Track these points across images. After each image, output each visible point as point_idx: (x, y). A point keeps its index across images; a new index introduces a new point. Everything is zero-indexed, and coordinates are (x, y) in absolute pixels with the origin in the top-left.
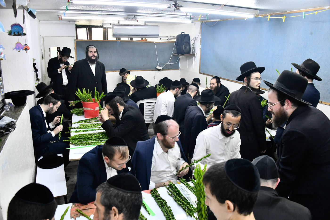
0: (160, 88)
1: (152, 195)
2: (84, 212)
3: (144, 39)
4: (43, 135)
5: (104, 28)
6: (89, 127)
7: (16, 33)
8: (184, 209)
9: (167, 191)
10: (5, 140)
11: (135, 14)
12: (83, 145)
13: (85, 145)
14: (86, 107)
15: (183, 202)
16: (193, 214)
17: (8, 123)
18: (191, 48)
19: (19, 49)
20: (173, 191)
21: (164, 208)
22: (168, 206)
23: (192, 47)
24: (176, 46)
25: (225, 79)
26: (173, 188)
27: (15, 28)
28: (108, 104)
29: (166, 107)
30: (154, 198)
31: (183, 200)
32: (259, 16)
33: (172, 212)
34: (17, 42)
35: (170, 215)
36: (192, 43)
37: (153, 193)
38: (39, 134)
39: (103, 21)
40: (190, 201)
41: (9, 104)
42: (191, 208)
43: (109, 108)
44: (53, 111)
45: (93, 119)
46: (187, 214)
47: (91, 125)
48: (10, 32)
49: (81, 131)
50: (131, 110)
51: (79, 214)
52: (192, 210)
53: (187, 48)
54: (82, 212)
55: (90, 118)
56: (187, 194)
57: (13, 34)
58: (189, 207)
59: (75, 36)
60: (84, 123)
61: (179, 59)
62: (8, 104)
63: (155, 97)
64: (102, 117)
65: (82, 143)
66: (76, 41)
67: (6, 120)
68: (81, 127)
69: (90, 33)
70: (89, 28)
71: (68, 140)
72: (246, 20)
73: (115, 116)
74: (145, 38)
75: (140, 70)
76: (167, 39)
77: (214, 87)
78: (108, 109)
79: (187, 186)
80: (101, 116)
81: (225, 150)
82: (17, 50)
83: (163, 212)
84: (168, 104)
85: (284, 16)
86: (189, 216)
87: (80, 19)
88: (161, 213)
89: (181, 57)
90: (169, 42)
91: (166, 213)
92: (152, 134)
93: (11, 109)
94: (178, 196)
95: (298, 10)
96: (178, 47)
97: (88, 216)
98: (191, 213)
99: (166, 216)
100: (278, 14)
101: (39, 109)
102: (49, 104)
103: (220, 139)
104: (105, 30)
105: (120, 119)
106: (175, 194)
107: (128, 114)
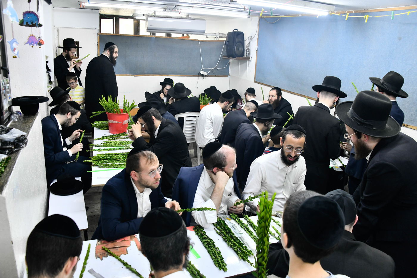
0: (203, 99)
1: (196, 233)
2: (112, 251)
3: (185, 35)
4: (58, 153)
5: (135, 19)
6: (115, 145)
7: (30, 24)
8: (236, 252)
9: (214, 229)
10: (15, 158)
11: (176, 4)
12: (108, 167)
13: (112, 167)
14: (111, 119)
15: (235, 242)
16: (246, 258)
17: (18, 137)
18: (245, 50)
19: (33, 44)
20: (222, 228)
21: (211, 249)
22: (217, 246)
23: (247, 48)
24: (226, 46)
25: (287, 91)
26: (222, 225)
27: (28, 17)
28: (141, 117)
29: (211, 123)
30: (199, 236)
31: (235, 241)
32: (334, 13)
33: (221, 254)
34: (30, 35)
35: (219, 258)
36: (246, 43)
37: (198, 231)
38: (53, 152)
39: (135, 10)
40: (243, 242)
41: (18, 113)
42: (244, 251)
43: (143, 122)
44: (71, 122)
45: (120, 135)
46: (239, 257)
47: (118, 143)
48: (22, 22)
49: (105, 149)
50: (170, 125)
51: (107, 253)
52: (246, 253)
53: (240, 49)
54: (109, 250)
55: (116, 133)
56: (239, 233)
57: (25, 24)
58: (242, 249)
59: (99, 28)
60: (110, 140)
61: (229, 62)
62: (15, 113)
63: (198, 109)
64: (133, 134)
65: (108, 165)
66: (100, 35)
67: (15, 133)
68: (105, 144)
69: (117, 26)
70: (116, 18)
71: (89, 161)
72: (317, 17)
73: (150, 133)
74: (188, 35)
75: (179, 75)
76: (215, 36)
77: (273, 100)
78: (141, 124)
79: (239, 223)
80: (132, 131)
81: (285, 182)
82: (30, 45)
83: (210, 254)
84: (215, 119)
85: (367, 15)
86: (242, 260)
87: (105, 8)
88: (208, 255)
89: (231, 61)
90: (217, 41)
91: (214, 256)
92: (193, 156)
93: (19, 119)
94: (229, 235)
95: (384, 8)
96: (228, 48)
97: (118, 256)
98: (244, 256)
99: (214, 259)
100: (358, 12)
101: (53, 121)
102: (66, 115)
103: (280, 169)
104: (137, 22)
105: (156, 137)
106: (225, 233)
107: (166, 130)
